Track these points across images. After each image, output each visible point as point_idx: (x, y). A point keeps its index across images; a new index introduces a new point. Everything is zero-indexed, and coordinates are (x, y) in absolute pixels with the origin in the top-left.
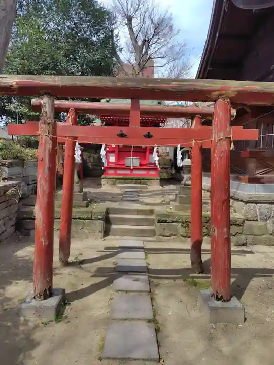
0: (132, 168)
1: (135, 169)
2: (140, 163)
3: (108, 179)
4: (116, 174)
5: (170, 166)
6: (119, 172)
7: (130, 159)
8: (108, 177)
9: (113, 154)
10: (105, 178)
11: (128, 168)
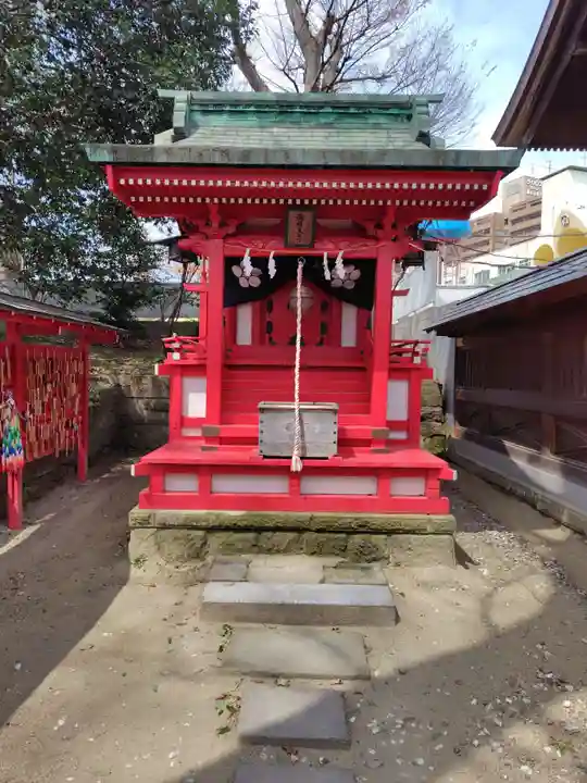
0: (296, 465)
1: (316, 469)
2: (341, 432)
3: (164, 527)
4: (207, 498)
5: (439, 409)
6: (225, 485)
7: (284, 420)
8: (164, 514)
9: (202, 382)
10: (144, 523)
11: (276, 467)
